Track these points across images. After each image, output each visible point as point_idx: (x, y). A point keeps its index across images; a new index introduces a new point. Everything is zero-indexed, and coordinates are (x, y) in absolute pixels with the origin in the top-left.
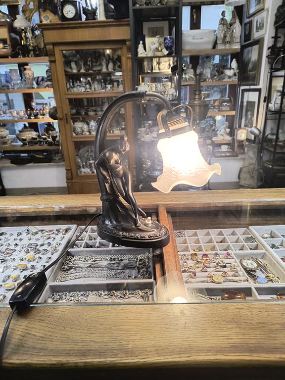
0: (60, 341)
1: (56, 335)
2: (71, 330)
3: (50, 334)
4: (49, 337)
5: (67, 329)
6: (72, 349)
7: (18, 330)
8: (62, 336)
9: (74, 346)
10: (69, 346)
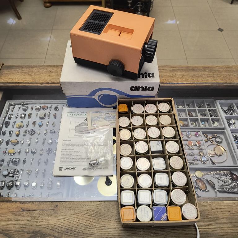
0: (101, 229)
1: (97, 225)
2: (105, 221)
3: (93, 223)
4: (94, 226)
5: (103, 220)
6: (109, 234)
7: (74, 221)
8: (102, 225)
9: (109, 233)
10: (107, 233)
